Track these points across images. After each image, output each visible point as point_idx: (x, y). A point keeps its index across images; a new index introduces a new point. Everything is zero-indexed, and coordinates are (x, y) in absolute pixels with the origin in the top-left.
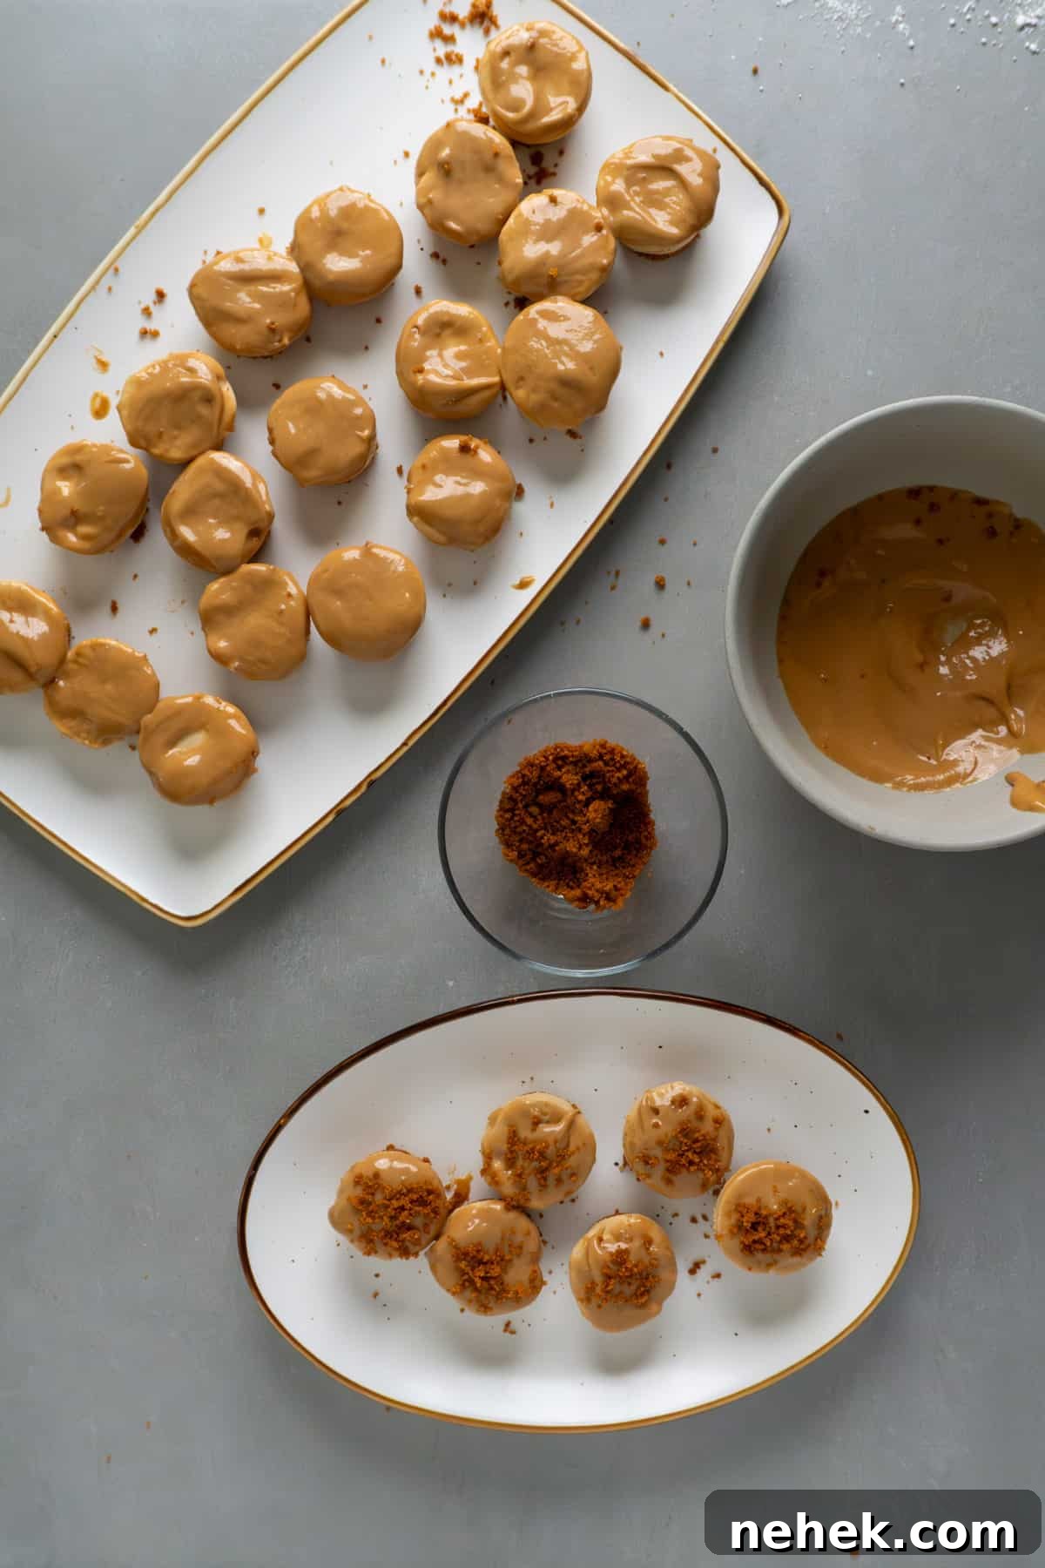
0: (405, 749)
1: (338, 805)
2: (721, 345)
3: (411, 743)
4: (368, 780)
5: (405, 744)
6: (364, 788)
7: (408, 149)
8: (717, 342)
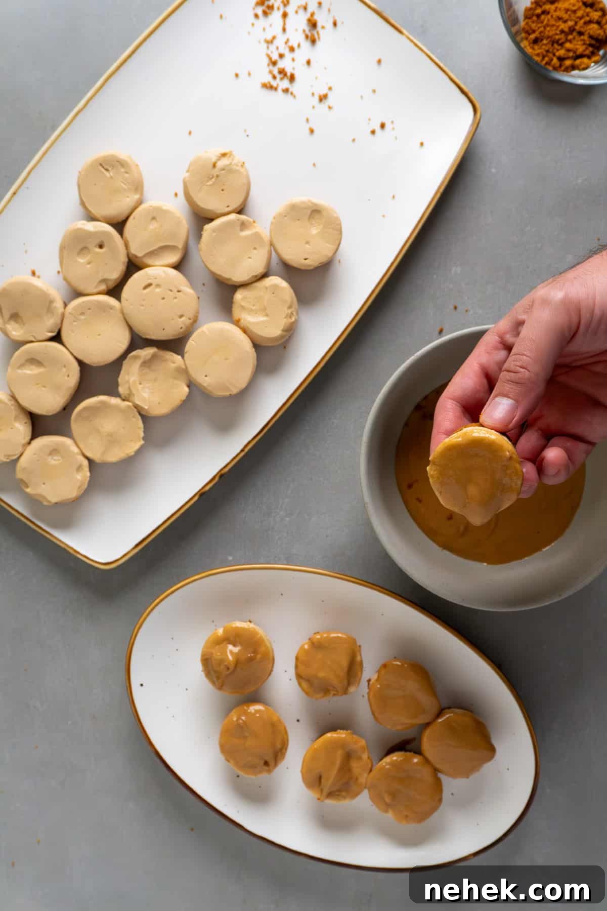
0: (243, 454)
1: (200, 490)
2: (439, 195)
3: (246, 450)
4: (220, 473)
5: (242, 451)
6: (217, 479)
7: (238, 72)
8: (436, 193)
